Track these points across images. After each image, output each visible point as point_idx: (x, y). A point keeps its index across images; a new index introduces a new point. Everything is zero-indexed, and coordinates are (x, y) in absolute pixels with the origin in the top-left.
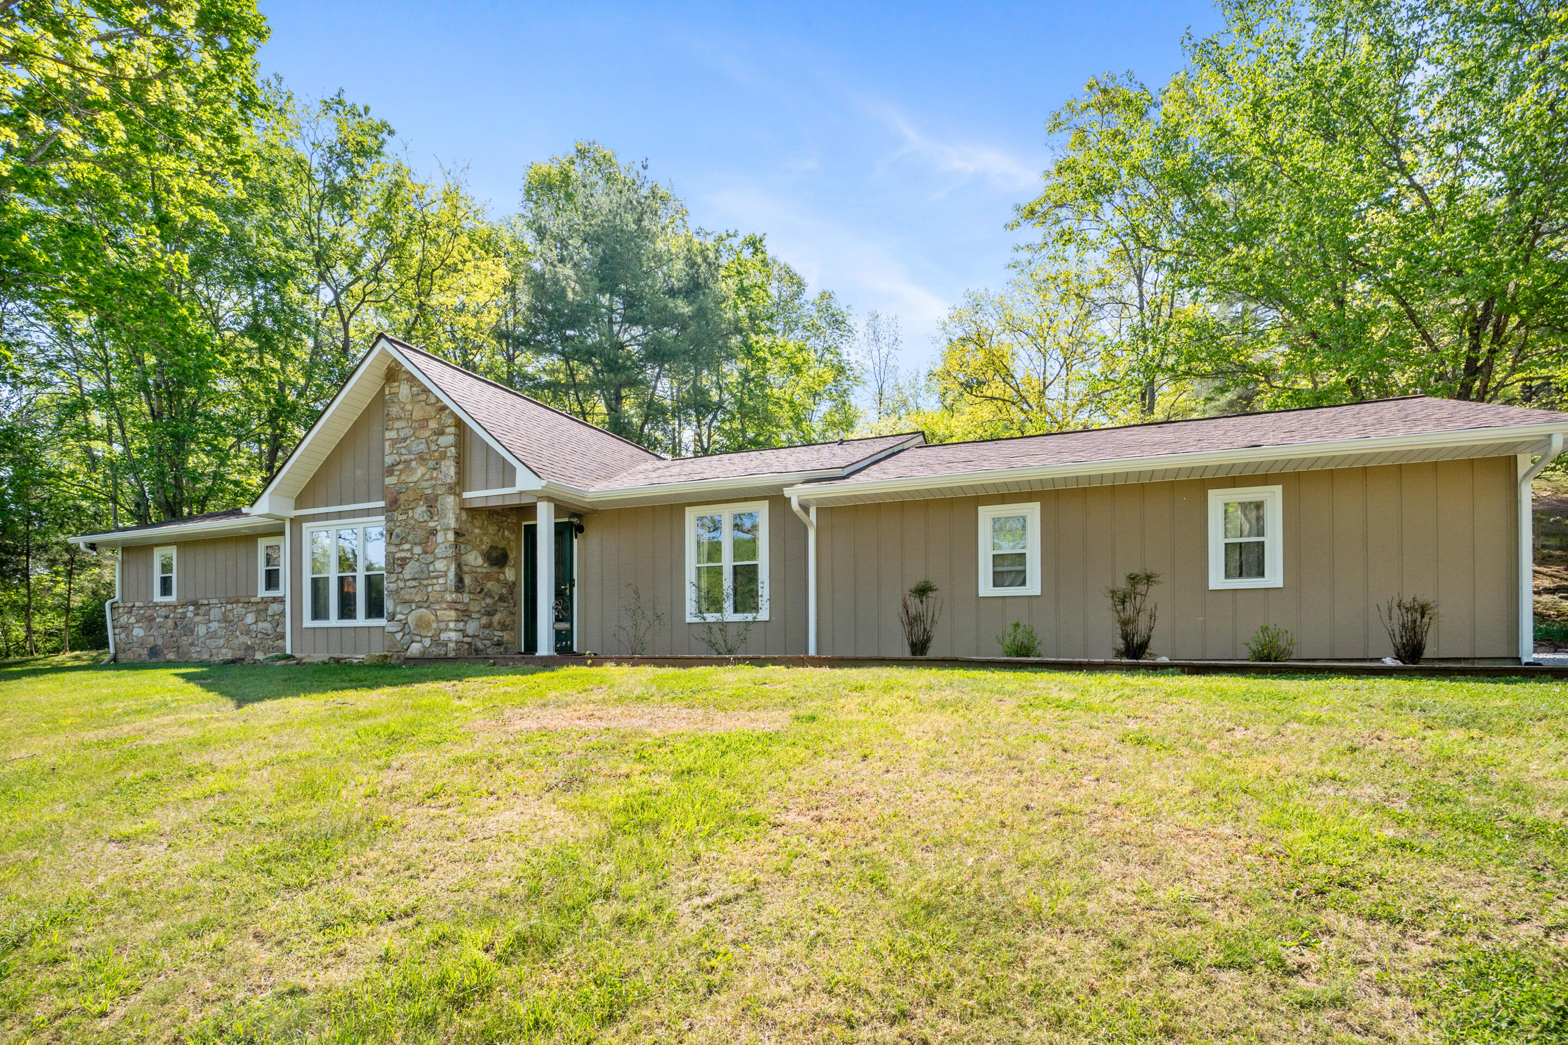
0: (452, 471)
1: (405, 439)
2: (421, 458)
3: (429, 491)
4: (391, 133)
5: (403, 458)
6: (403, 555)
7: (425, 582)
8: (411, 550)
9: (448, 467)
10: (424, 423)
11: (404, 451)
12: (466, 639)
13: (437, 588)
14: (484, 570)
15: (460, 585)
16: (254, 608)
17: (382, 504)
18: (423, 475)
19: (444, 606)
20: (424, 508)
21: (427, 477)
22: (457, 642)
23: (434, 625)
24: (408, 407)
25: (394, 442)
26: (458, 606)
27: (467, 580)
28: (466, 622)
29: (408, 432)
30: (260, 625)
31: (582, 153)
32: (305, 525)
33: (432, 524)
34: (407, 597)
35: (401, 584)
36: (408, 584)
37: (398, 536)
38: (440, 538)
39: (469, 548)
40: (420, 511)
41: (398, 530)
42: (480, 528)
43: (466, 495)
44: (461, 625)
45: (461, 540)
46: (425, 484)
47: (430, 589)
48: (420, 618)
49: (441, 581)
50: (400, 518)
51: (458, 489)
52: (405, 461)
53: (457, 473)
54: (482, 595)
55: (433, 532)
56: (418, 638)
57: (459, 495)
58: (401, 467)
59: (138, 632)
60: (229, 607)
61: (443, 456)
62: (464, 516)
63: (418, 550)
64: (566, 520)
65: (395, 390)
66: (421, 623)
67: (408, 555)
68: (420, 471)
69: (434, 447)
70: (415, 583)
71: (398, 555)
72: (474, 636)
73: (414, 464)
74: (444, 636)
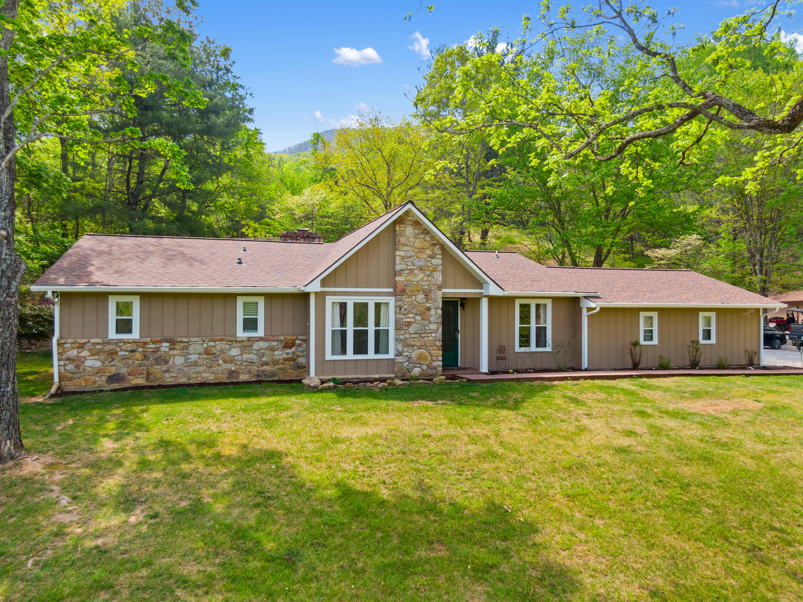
0: (440, 278)
1: (410, 257)
2: (421, 269)
3: (426, 287)
5: (409, 267)
6: (409, 320)
7: (423, 335)
8: (414, 318)
9: (438, 276)
10: (421, 250)
11: (409, 263)
13: (431, 338)
16: (239, 345)
17: (391, 290)
18: (422, 278)
19: (436, 348)
20: (423, 296)
21: (425, 279)
22: (442, 367)
23: (429, 358)
24: (412, 240)
25: (403, 258)
29: (412, 253)
30: (245, 356)
32: (327, 298)
33: (428, 305)
34: (412, 343)
35: (408, 336)
36: (412, 336)
37: (405, 309)
38: (433, 312)
40: (420, 297)
41: (406, 307)
46: (424, 283)
47: (426, 339)
48: (421, 355)
49: (433, 335)
50: (407, 300)
51: (442, 288)
52: (411, 269)
53: (443, 279)
55: (429, 309)
56: (419, 365)
57: (443, 290)
58: (407, 272)
59: (92, 363)
60: (212, 344)
61: (435, 270)
63: (418, 318)
65: (404, 229)
66: (420, 357)
67: (413, 320)
68: (421, 276)
69: (429, 264)
70: (416, 336)
71: (405, 320)
73: (416, 271)
74: (435, 364)
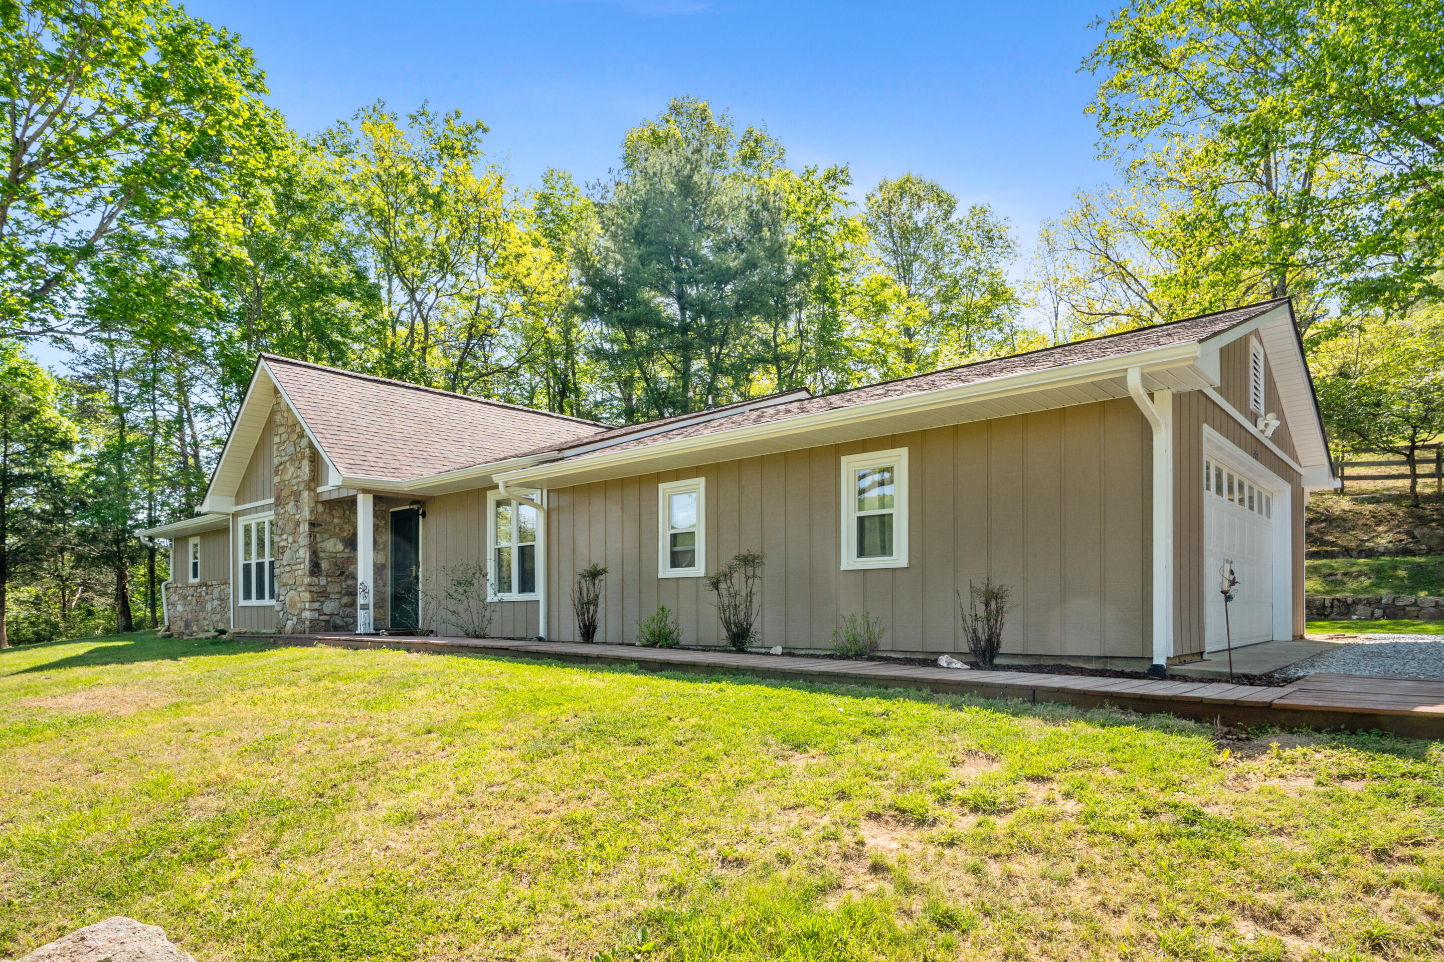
0: (309, 470)
1: (284, 443)
2: (291, 460)
3: (295, 488)
4: (485, 131)
5: (283, 459)
6: (283, 544)
7: (295, 568)
8: (287, 539)
9: (306, 467)
10: (293, 428)
11: (283, 453)
12: (322, 618)
13: (300, 572)
14: (345, 555)
15: (315, 568)
17: (272, 500)
18: (293, 474)
19: (300, 588)
20: (293, 503)
21: (295, 475)
22: (311, 621)
23: (299, 605)
24: (285, 415)
25: (278, 445)
26: (313, 589)
27: (324, 565)
28: (322, 603)
29: (285, 436)
31: (676, 110)
32: (239, 519)
33: (297, 517)
34: (284, 581)
35: (283, 570)
37: (280, 528)
38: (301, 528)
39: (326, 536)
40: (291, 506)
41: (282, 523)
42: (341, 518)
43: (319, 490)
44: (317, 605)
45: (317, 529)
46: (294, 482)
47: (297, 573)
48: (291, 599)
49: (302, 566)
50: (282, 512)
51: (313, 485)
52: (284, 462)
53: (311, 471)
54: (343, 578)
55: (298, 523)
56: (291, 616)
57: (314, 490)
58: (281, 467)
61: (303, 458)
62: (320, 508)
63: (291, 539)
64: (407, 507)
66: (292, 603)
67: (286, 544)
68: (291, 471)
69: (298, 450)
70: (289, 568)
71: (280, 545)
72: (331, 615)
73: (288, 464)
74: (304, 614)
